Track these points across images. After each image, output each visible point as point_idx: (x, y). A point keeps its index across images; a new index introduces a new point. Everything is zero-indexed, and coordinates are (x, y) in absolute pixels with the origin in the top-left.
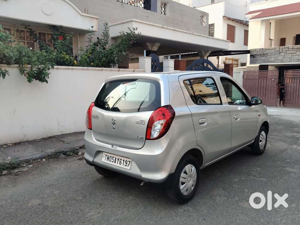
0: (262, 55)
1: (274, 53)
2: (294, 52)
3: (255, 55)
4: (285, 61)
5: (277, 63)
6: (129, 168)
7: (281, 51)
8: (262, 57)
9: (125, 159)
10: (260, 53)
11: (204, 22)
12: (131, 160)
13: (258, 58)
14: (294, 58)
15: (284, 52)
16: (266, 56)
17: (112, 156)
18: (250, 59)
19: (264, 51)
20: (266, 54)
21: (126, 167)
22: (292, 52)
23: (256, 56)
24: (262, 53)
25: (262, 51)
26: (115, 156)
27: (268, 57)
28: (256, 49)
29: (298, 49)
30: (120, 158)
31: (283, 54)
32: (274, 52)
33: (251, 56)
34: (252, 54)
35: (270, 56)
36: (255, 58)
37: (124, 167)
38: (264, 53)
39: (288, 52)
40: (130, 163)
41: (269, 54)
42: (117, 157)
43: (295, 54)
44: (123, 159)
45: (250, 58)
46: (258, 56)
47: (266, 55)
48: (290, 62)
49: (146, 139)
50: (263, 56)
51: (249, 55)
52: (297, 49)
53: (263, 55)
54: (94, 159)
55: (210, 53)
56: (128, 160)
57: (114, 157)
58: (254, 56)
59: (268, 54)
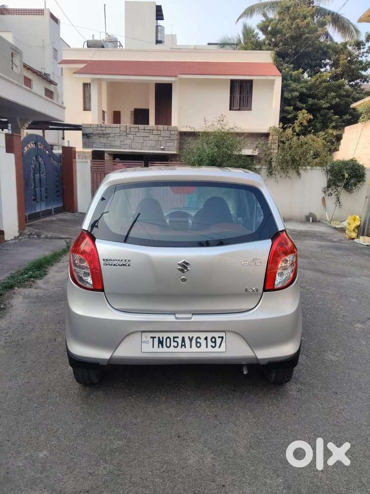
0: (100, 136)
1: (118, 134)
2: (146, 134)
3: (90, 133)
4: (135, 147)
5: (124, 149)
6: (223, 348)
7: (128, 132)
8: (101, 139)
9: (209, 335)
10: (98, 132)
11: (17, 67)
12: (223, 334)
13: (95, 139)
14: (147, 144)
15: (133, 133)
16: (108, 138)
17: (172, 335)
18: (83, 140)
19: (104, 129)
20: (107, 134)
21: (217, 349)
22: (143, 134)
23: (92, 135)
24: (101, 132)
25: (100, 129)
26: (180, 335)
27: (110, 139)
28: (91, 125)
29: (151, 131)
30: (195, 335)
31: (131, 136)
32: (118, 132)
33: (84, 135)
34: (84, 132)
35: (114, 138)
36: (91, 139)
37: (210, 349)
38: (104, 132)
39: (138, 134)
40: (224, 339)
41: (112, 135)
42: (186, 335)
43: (148, 139)
44: (203, 335)
45: (83, 138)
46: (95, 136)
47: (107, 136)
48: (141, 149)
49: (265, 290)
50: (103, 137)
51: (80, 133)
52: (149, 131)
53: (102, 135)
54: (113, 353)
55: (30, 124)
56: (216, 335)
57: (178, 337)
58: (89, 135)
59: (109, 134)
